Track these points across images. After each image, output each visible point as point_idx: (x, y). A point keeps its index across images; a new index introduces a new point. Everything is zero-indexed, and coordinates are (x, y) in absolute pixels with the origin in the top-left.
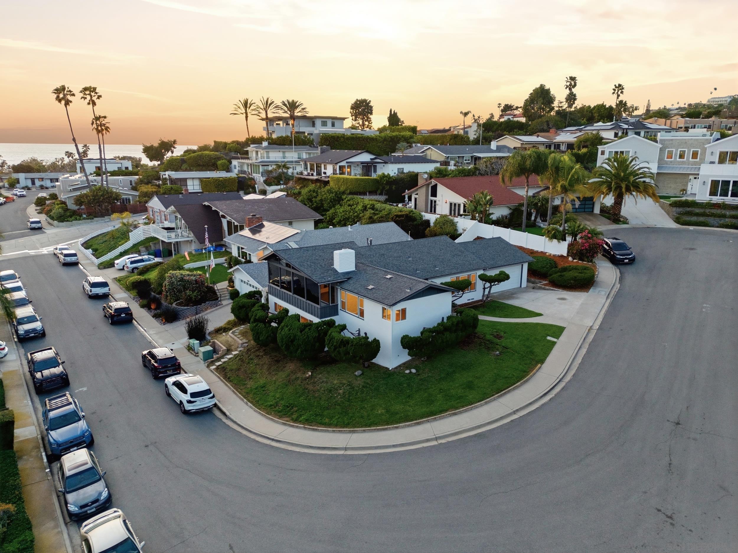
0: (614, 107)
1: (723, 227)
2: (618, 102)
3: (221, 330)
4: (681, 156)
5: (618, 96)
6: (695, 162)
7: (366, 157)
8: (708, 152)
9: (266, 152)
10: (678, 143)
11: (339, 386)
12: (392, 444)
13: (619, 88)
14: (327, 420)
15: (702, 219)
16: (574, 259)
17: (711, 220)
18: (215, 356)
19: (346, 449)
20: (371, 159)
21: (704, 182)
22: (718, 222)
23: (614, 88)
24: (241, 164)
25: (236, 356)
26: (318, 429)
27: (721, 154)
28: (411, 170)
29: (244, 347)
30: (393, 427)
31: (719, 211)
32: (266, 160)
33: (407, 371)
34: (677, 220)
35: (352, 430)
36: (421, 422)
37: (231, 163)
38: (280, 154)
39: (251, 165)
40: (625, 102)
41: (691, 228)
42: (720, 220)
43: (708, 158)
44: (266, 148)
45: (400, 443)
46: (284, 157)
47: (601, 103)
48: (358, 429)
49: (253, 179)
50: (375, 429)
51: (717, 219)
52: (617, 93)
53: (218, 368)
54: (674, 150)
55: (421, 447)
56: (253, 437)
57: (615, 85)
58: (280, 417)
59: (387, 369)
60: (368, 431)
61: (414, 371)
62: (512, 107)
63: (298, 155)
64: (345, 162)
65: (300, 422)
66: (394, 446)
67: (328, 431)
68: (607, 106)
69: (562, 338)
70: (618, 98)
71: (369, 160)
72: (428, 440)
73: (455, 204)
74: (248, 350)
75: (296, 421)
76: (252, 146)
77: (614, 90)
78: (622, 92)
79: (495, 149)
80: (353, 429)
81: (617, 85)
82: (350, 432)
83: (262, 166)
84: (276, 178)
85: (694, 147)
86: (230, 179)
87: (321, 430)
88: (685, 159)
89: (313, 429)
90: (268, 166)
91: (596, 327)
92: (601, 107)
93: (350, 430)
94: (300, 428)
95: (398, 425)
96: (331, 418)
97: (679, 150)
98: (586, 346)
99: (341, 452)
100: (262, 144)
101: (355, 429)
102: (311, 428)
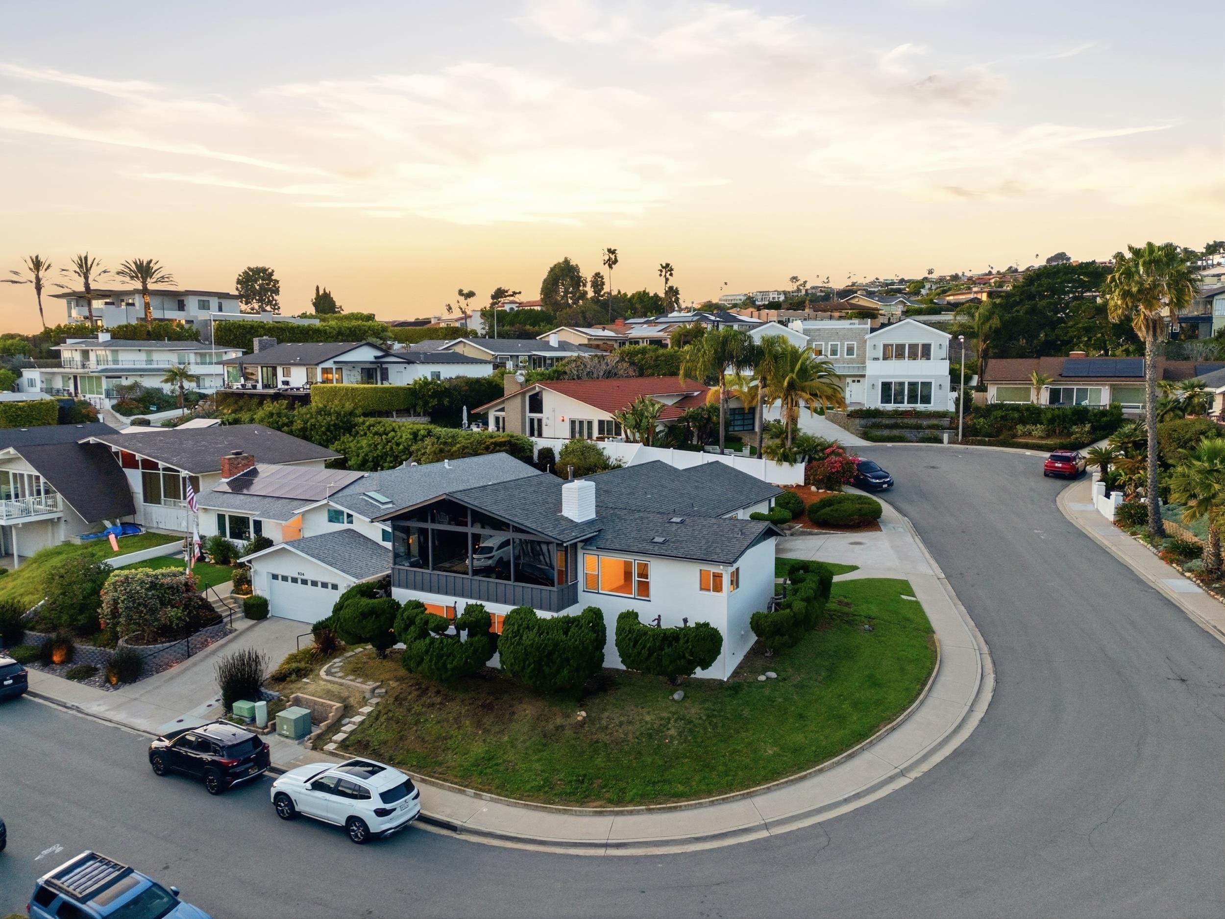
0: (663, 296)
1: (924, 442)
2: (667, 289)
3: (290, 674)
4: (834, 352)
5: (667, 280)
6: (851, 359)
7: (366, 354)
8: (869, 345)
9: (112, 351)
10: (828, 333)
11: (661, 725)
12: (841, 798)
13: (667, 268)
14: (681, 788)
15: (896, 432)
16: (818, 489)
17: (906, 433)
18: (323, 724)
19: (766, 826)
20: (376, 357)
21: (873, 385)
22: (916, 436)
23: (661, 268)
24: (49, 377)
25: (374, 715)
26: (681, 806)
27: (885, 346)
28: (461, 374)
29: (380, 696)
30: (815, 771)
31: (913, 421)
32: (111, 366)
33: (762, 678)
34: (866, 436)
35: (748, 793)
36: (853, 753)
37: (20, 375)
38: (142, 356)
39: (75, 378)
40: (676, 289)
41: (889, 445)
42: (919, 433)
43: (869, 353)
44: (106, 344)
45: (853, 793)
46: (150, 361)
47: (642, 290)
48: (758, 788)
49: (86, 404)
50: (786, 782)
51: (915, 432)
52: (665, 276)
53: (346, 746)
54: (823, 343)
55: (891, 791)
57: (661, 265)
58: (582, 803)
59: (721, 682)
60: (776, 787)
61: (773, 675)
62: (507, 292)
63: (178, 358)
64: (332, 361)
65: (631, 802)
66: (846, 801)
67: (701, 805)
68: (651, 294)
69: (919, 595)
70: (666, 283)
71: (373, 360)
72: (892, 779)
73: (581, 423)
75: (620, 802)
76: (69, 341)
77: (661, 271)
78: (671, 275)
79: (557, 346)
80: (748, 791)
81: (664, 265)
82: (744, 797)
83: (107, 377)
84: (139, 400)
85: (848, 340)
86: (41, 404)
87: (685, 806)
88: (838, 356)
89: (670, 808)
90: (120, 377)
91: (941, 575)
92: (642, 296)
93: (743, 794)
94: (638, 812)
95: (823, 766)
96: (687, 782)
97: (830, 343)
99: (764, 834)
100: (97, 338)
101: (752, 790)
102: (664, 808)
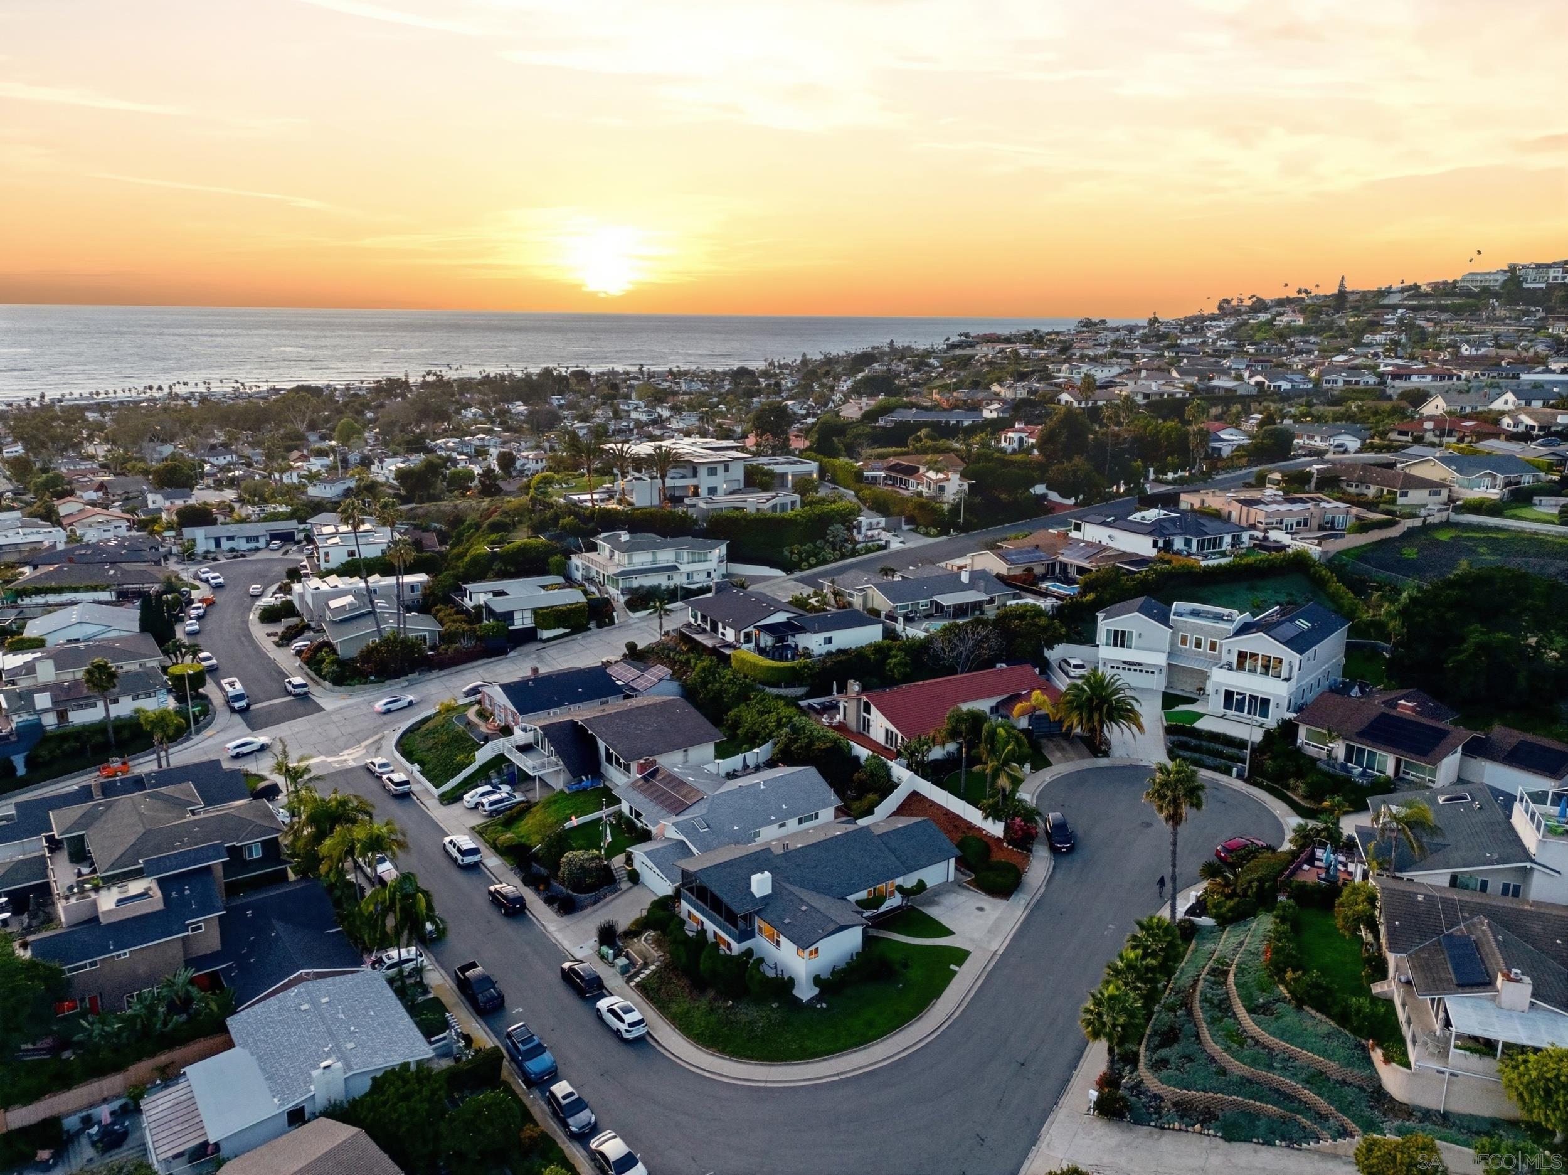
3: (629, 934)
4: (1198, 645)
6: (1213, 655)
8: (1224, 649)
9: (628, 555)
10: (1194, 626)
11: (758, 1018)
14: (749, 1053)
15: (1195, 756)
16: (1008, 844)
17: (1205, 758)
18: (633, 971)
19: (766, 1081)
21: (1217, 691)
22: (1212, 763)
25: (654, 973)
27: (1240, 653)
29: (661, 962)
30: (804, 1062)
31: (1216, 747)
32: (627, 568)
33: (818, 1004)
34: (1169, 754)
35: (771, 1063)
36: (827, 1058)
37: (569, 559)
38: (649, 557)
42: (1216, 761)
43: (1224, 656)
44: (627, 548)
46: (655, 562)
48: (777, 1063)
49: (609, 601)
50: (790, 1064)
51: (1212, 759)
53: (638, 985)
54: (1189, 635)
56: (687, 1066)
58: (708, 1047)
59: (801, 1001)
60: (784, 1065)
61: (824, 1005)
63: (676, 556)
64: (753, 626)
65: (725, 1052)
66: (805, 1080)
67: (750, 1063)
69: (964, 966)
72: (831, 1076)
73: (892, 733)
74: (666, 967)
79: (968, 581)
82: (769, 1065)
83: (622, 577)
84: (643, 598)
85: (1212, 636)
86: (576, 608)
87: (745, 1062)
88: (1202, 650)
90: (631, 578)
91: (1001, 952)
94: (725, 1058)
95: (809, 1060)
96: (753, 1051)
97: (1195, 636)
98: (984, 976)
99: (762, 1085)
101: (774, 1062)
